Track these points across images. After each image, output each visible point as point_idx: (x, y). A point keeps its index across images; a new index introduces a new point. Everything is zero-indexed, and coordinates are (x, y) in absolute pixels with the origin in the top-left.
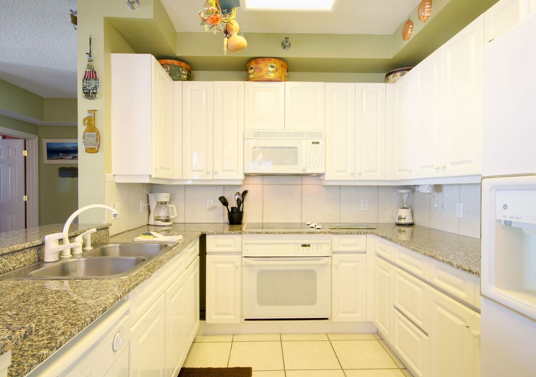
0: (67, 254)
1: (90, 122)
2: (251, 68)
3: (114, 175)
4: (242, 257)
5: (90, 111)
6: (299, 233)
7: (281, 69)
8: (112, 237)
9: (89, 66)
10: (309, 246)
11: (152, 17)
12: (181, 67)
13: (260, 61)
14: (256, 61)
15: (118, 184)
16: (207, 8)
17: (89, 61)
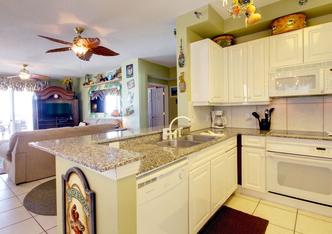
0: (171, 137)
1: (182, 78)
2: (274, 27)
3: (192, 102)
4: (266, 151)
5: (181, 73)
6: (313, 139)
7: (299, 20)
8: (192, 132)
9: (181, 53)
10: (324, 149)
11: (208, 19)
12: (227, 39)
13: (281, 20)
14: (277, 21)
15: (195, 107)
16: (232, 7)
17: (181, 50)
